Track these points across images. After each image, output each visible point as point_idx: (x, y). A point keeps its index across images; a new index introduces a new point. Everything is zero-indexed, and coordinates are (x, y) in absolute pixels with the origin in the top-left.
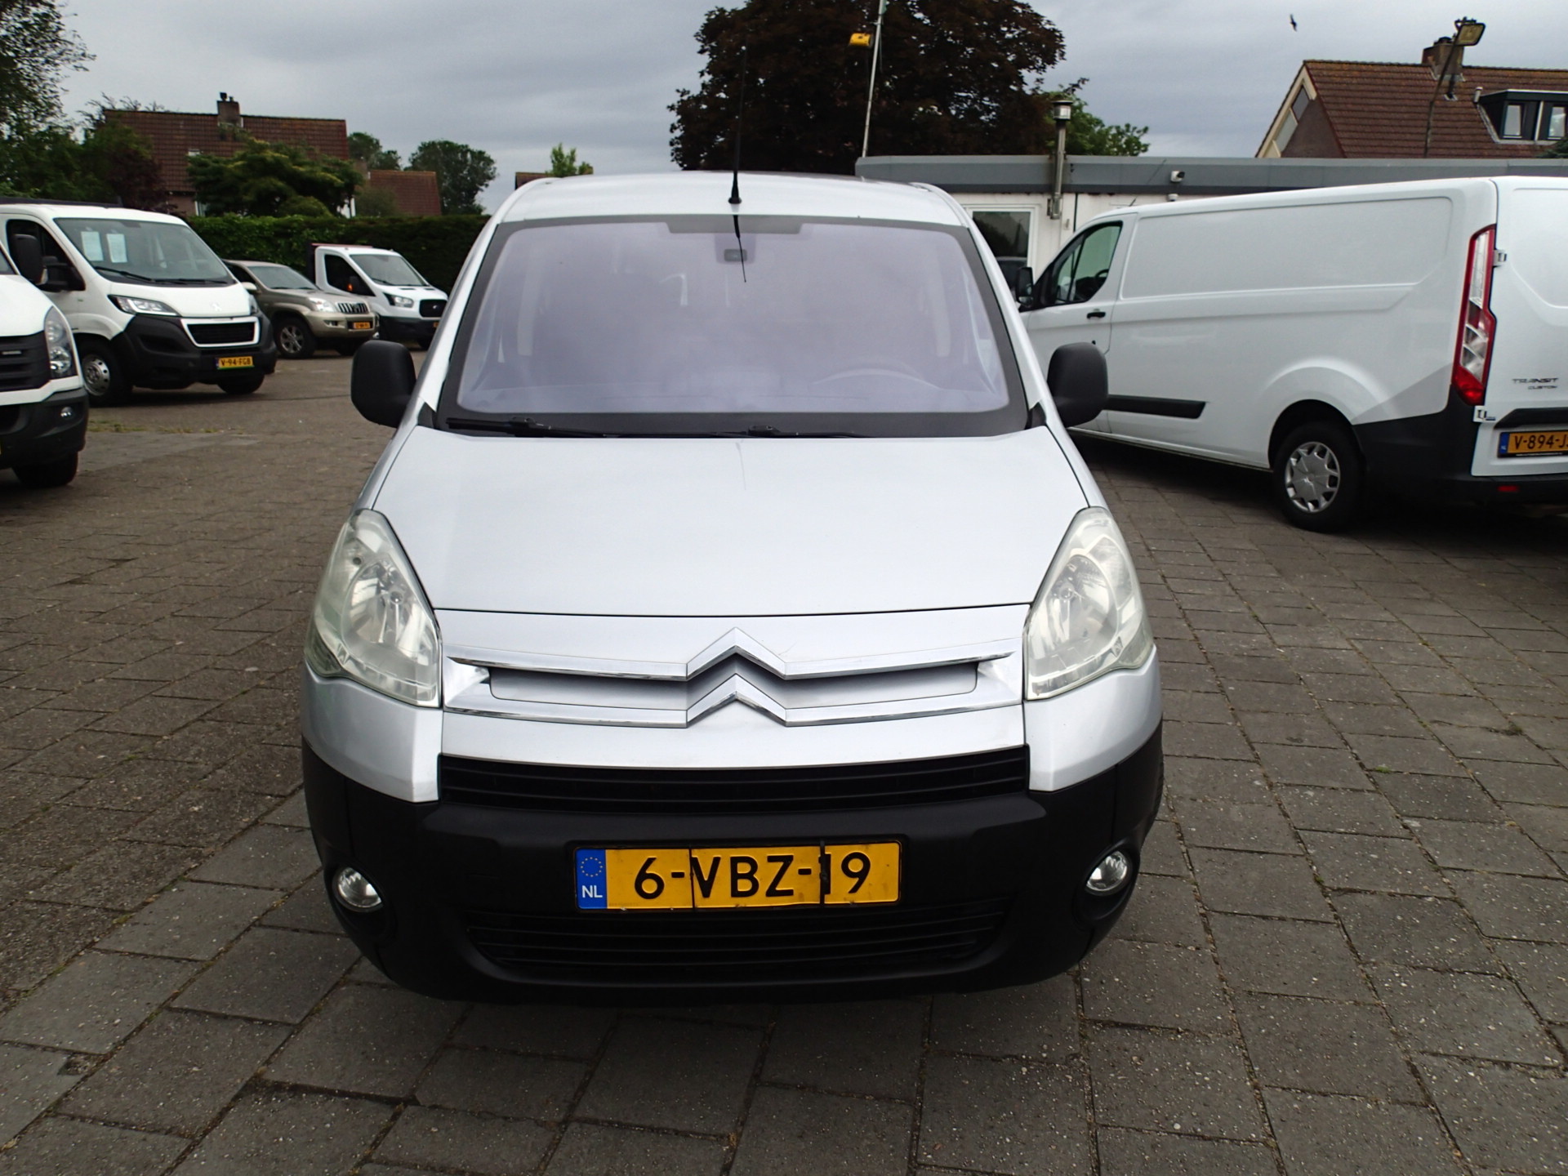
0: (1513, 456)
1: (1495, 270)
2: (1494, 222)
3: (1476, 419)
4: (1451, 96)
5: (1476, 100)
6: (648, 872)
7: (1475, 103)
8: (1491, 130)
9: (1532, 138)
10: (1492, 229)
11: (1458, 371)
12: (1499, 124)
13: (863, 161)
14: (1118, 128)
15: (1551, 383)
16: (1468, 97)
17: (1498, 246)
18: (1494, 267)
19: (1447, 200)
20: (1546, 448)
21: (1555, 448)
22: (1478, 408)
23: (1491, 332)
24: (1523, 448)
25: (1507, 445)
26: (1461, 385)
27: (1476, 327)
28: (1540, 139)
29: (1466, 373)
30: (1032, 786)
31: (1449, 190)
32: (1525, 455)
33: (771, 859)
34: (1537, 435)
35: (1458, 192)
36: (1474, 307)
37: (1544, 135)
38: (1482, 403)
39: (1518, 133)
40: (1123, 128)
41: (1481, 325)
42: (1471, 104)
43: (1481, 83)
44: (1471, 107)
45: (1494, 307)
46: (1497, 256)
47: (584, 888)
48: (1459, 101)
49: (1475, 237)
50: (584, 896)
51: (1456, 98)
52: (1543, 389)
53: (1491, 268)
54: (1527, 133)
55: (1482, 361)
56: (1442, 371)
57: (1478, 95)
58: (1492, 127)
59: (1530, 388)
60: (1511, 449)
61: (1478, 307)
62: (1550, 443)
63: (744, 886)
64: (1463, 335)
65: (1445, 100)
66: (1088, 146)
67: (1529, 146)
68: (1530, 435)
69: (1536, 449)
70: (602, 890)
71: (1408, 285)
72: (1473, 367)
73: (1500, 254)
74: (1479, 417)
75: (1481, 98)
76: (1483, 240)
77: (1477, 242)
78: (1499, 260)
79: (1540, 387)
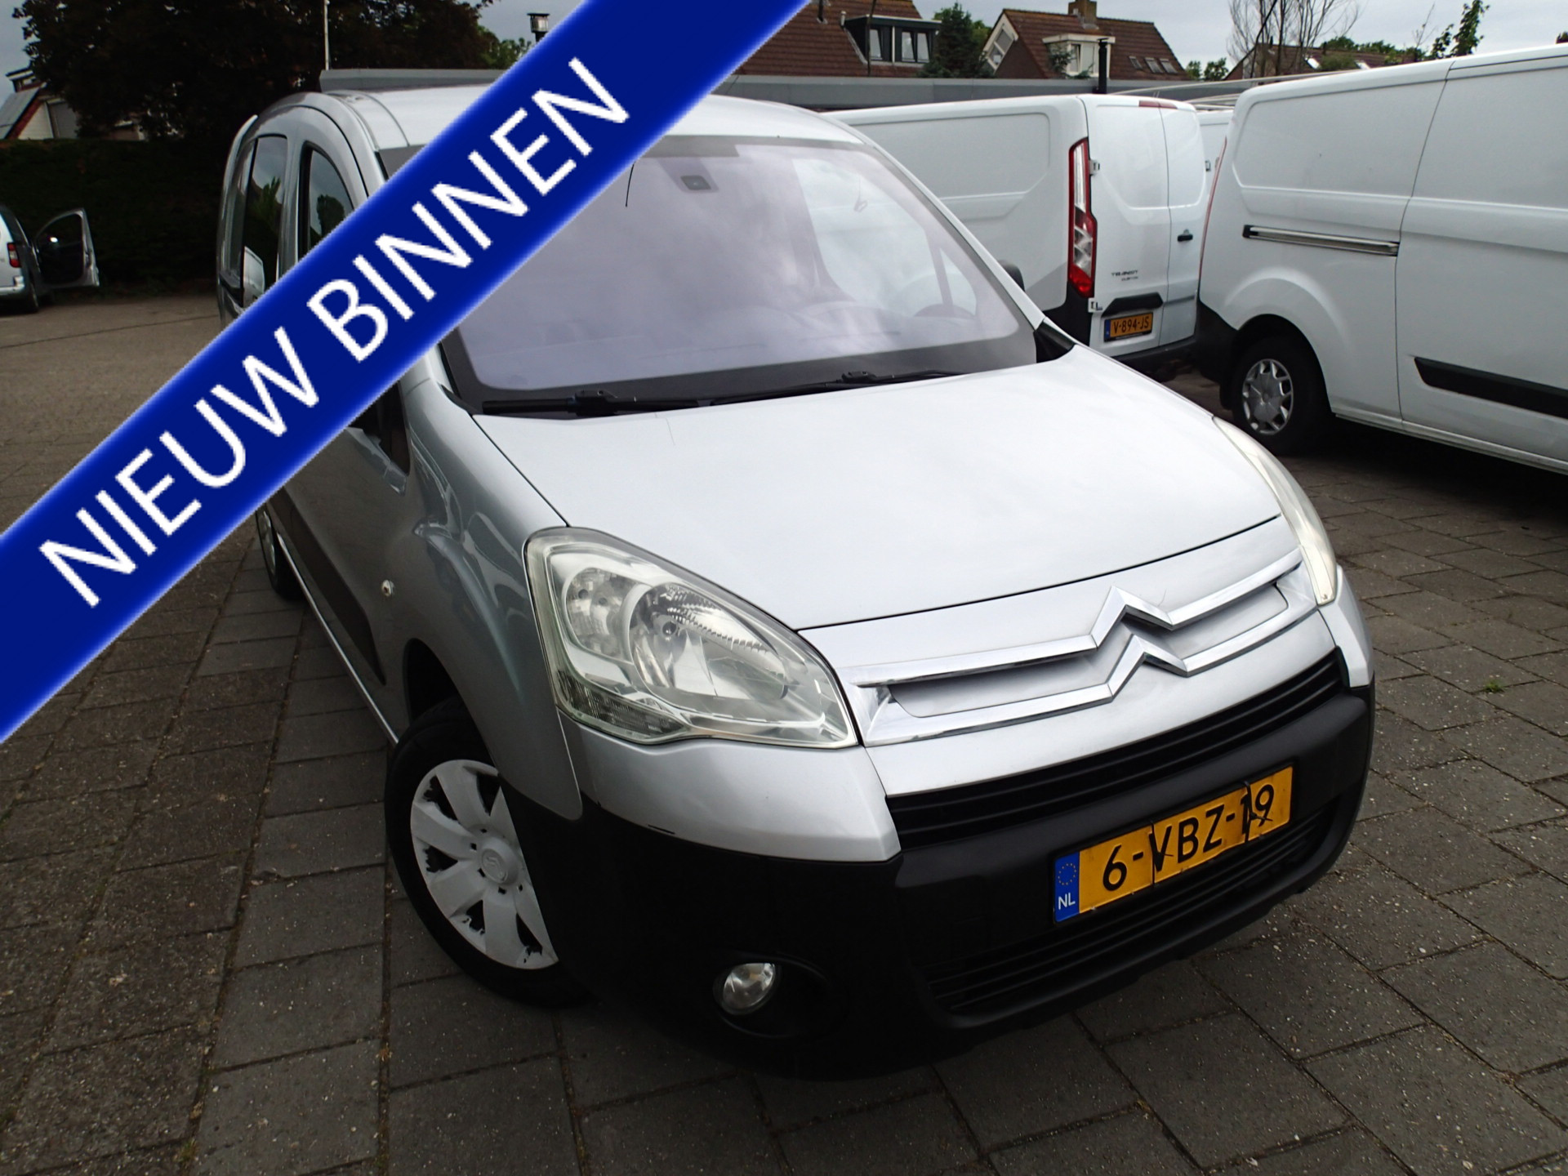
0: (1113, 339)
1: (1092, 178)
2: (1085, 135)
3: (1090, 310)
4: (822, 20)
5: (843, 23)
6: (1114, 862)
7: (842, 27)
8: (858, 52)
9: (891, 60)
10: (1085, 141)
11: (1072, 268)
12: (865, 49)
13: (327, 74)
14: (512, 42)
15: (1135, 275)
16: (835, 21)
17: (1092, 157)
18: (1090, 175)
19: (1042, 117)
20: (1133, 330)
21: (1139, 330)
22: (1090, 300)
23: (1093, 231)
24: (1120, 332)
25: (1109, 331)
26: (1075, 281)
27: (1081, 227)
28: (896, 60)
29: (1077, 269)
30: (1352, 684)
31: (1043, 107)
32: (1121, 338)
33: (1209, 814)
34: (1127, 320)
35: (1053, 108)
36: (1079, 210)
37: (899, 58)
38: (1093, 296)
39: (879, 55)
40: (518, 43)
41: (1085, 226)
42: (839, 27)
43: (845, 8)
44: (838, 31)
45: (1094, 211)
46: (1092, 167)
47: (1060, 899)
48: (829, 24)
49: (1072, 150)
50: (1060, 908)
51: (826, 21)
52: (1131, 281)
53: (1088, 177)
54: (886, 56)
55: (1089, 259)
56: (1059, 270)
57: (843, 19)
58: (859, 49)
59: (1123, 280)
60: (1113, 334)
61: (1081, 212)
62: (1135, 326)
63: (1188, 848)
64: (1073, 237)
65: (817, 22)
66: (491, 61)
67: (889, 67)
68: (1122, 320)
69: (1126, 333)
70: (1075, 897)
71: (1019, 195)
72: (1082, 264)
73: (1095, 164)
74: (1092, 307)
75: (846, 22)
76: (1079, 151)
77: (1075, 153)
78: (1095, 168)
79: (1128, 279)
